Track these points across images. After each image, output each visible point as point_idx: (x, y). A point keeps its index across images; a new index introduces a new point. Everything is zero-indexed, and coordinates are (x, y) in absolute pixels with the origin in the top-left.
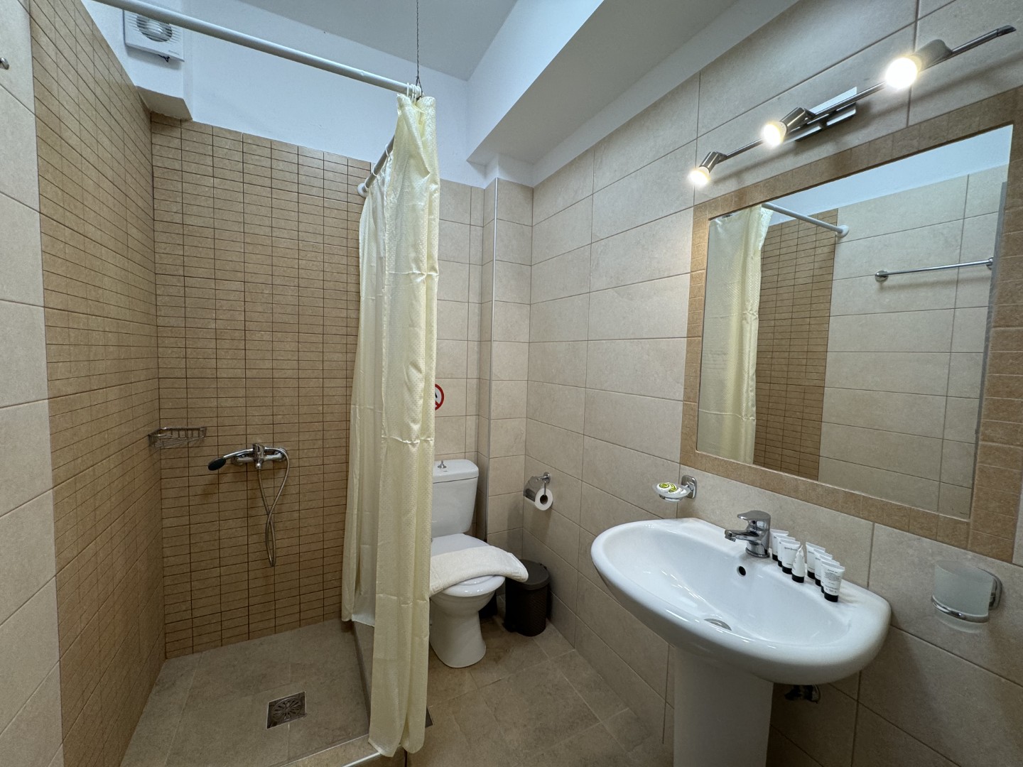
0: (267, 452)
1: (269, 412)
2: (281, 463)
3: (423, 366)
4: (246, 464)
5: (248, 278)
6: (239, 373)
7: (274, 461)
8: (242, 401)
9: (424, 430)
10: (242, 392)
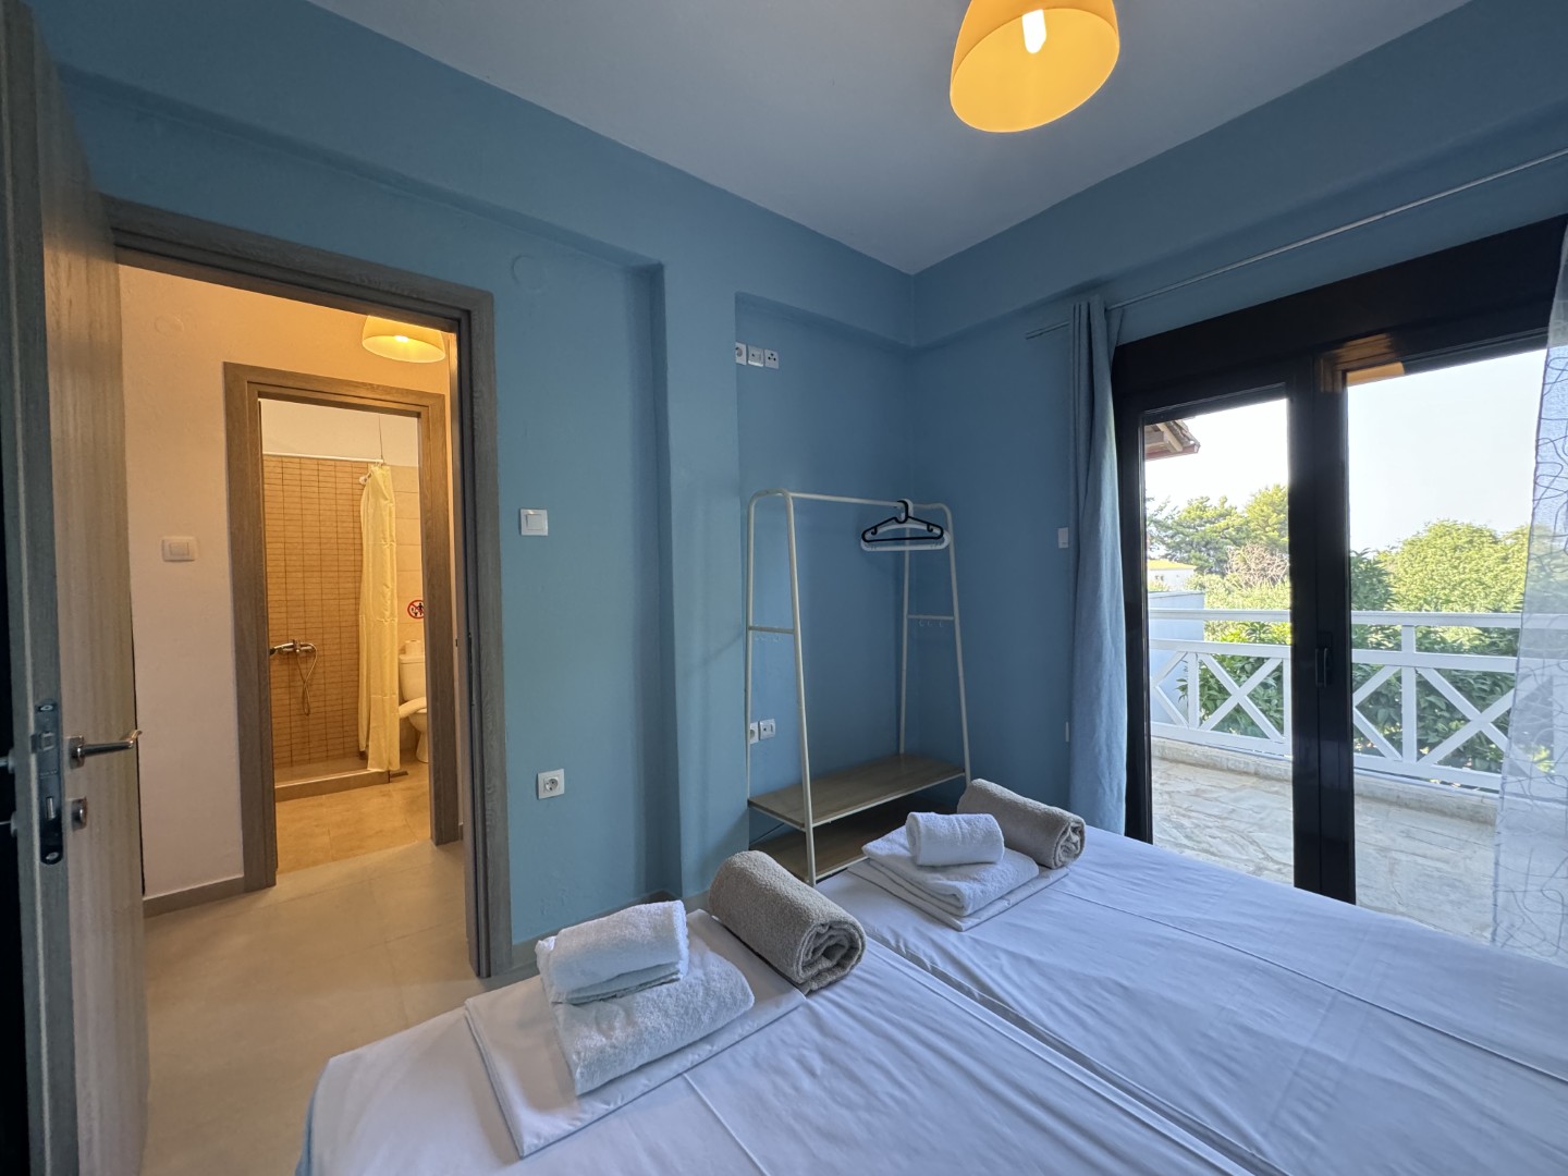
0: (302, 646)
1: (302, 621)
2: (311, 653)
3: (389, 585)
4: (288, 653)
5: (288, 540)
6: (283, 598)
7: (306, 651)
8: (284, 615)
9: (392, 614)
10: (284, 609)
